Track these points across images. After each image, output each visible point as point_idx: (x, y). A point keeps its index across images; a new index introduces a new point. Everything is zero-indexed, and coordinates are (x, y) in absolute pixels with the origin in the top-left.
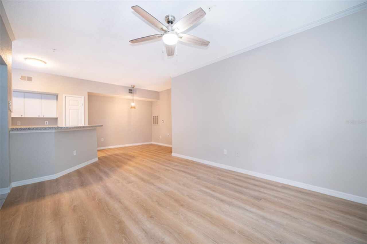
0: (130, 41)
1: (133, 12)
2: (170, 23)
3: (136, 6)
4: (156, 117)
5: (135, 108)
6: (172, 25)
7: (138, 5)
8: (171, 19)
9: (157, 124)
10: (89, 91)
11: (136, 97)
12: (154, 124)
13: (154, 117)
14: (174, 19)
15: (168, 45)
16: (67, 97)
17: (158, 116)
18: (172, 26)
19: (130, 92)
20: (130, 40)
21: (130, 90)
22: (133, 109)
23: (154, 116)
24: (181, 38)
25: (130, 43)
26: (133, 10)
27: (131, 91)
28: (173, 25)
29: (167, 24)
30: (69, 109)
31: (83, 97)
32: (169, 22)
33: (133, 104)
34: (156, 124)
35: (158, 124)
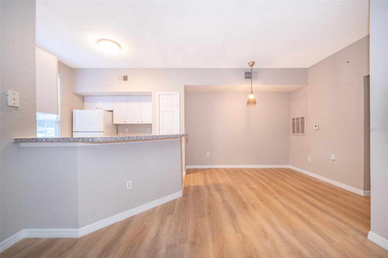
4: (298, 119)
5: (254, 102)
9: (300, 134)
10: (186, 84)
11: (258, 85)
12: (294, 132)
13: (294, 119)
16: (160, 96)
17: (303, 118)
19: (246, 78)
21: (246, 73)
23: (295, 117)
27: (249, 75)
30: (163, 112)
31: (178, 94)
33: (251, 97)
34: (298, 132)
35: (303, 132)
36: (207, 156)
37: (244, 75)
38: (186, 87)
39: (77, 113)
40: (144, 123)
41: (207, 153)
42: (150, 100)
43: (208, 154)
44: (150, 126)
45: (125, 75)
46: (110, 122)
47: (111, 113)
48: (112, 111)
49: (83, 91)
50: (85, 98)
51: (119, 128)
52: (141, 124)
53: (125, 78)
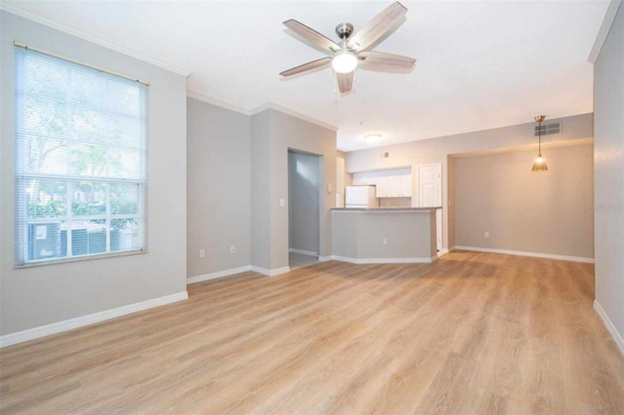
0: (280, 74)
1: (285, 31)
2: (345, 37)
3: (291, 20)
5: (544, 168)
6: (348, 39)
7: (294, 19)
8: (347, 30)
10: (451, 152)
14: (351, 29)
15: (342, 74)
16: (420, 168)
18: (348, 42)
20: (280, 72)
22: (540, 173)
24: (364, 58)
25: (282, 77)
26: (286, 28)
27: (539, 131)
28: (350, 39)
29: (339, 40)
30: (423, 184)
31: (441, 165)
32: (341, 36)
33: (539, 161)
36: (486, 236)
37: (534, 132)
38: (450, 157)
39: (348, 188)
40: (404, 196)
41: (485, 233)
42: (410, 173)
43: (487, 235)
44: (410, 198)
45: (386, 152)
46: (373, 196)
47: (373, 188)
48: (375, 186)
49: (351, 170)
50: (354, 175)
51: (381, 201)
52: (401, 197)
53: (387, 155)
